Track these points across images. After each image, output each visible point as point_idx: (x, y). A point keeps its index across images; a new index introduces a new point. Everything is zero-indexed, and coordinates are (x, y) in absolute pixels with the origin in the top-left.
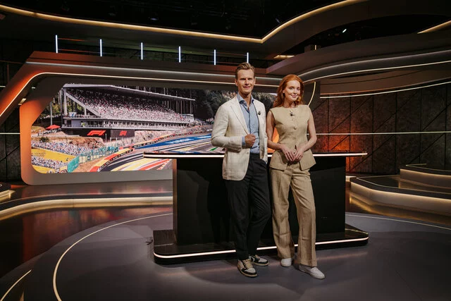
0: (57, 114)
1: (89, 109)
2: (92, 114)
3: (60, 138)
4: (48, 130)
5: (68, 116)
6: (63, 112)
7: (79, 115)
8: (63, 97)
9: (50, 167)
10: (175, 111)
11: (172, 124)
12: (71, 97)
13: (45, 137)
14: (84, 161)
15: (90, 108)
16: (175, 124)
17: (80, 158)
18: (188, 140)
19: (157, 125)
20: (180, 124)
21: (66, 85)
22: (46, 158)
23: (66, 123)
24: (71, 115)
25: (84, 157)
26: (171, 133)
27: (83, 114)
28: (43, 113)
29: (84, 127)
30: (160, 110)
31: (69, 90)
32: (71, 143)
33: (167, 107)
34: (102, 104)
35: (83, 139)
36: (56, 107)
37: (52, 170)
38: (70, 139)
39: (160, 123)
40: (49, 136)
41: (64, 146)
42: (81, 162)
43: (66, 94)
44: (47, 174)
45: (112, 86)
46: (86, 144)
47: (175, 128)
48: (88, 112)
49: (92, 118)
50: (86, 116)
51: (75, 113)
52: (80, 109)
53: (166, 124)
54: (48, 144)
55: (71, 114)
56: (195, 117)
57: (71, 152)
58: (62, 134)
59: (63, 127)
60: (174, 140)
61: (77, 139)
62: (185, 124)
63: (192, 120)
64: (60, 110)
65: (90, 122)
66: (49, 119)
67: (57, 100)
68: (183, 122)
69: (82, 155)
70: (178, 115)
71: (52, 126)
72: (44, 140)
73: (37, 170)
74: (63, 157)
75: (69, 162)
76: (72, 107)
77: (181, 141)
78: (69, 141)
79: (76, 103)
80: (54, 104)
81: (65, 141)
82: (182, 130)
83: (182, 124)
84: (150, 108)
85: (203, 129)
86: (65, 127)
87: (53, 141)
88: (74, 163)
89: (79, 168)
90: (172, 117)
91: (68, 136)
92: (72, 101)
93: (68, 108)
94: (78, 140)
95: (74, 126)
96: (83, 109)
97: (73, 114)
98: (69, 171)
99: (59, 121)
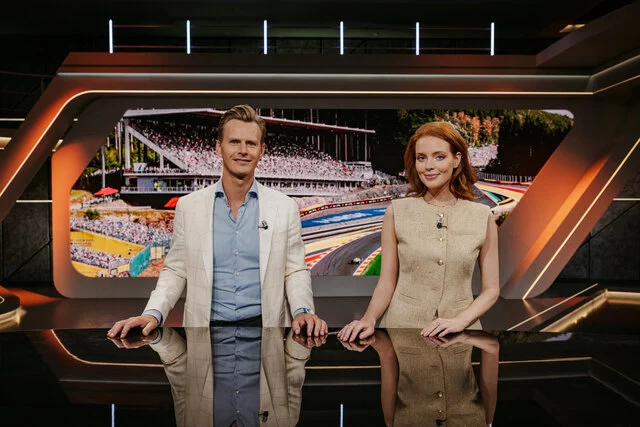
0: (114, 166)
1: (168, 157)
2: (173, 166)
3: (117, 213)
4: (99, 196)
5: (131, 171)
6: (123, 163)
7: (151, 169)
8: (123, 134)
9: (100, 266)
10: (334, 158)
11: (327, 183)
12: (137, 135)
13: (93, 209)
14: (159, 256)
15: (170, 153)
16: (332, 183)
17: (153, 249)
18: (360, 215)
19: (295, 185)
20: (342, 184)
21: (129, 113)
22: (94, 250)
23: (127, 182)
24: (136, 169)
25: (159, 249)
26: (323, 202)
27: (158, 165)
28: (90, 165)
29: (159, 191)
30: (302, 155)
31: (133, 121)
32: (136, 221)
33: (316, 148)
34: (192, 146)
35: (158, 213)
36: (112, 155)
37: (104, 272)
38: (135, 213)
39: (302, 182)
40: (99, 208)
41: (124, 228)
42: (153, 257)
43: (129, 130)
44: (96, 278)
45: (210, 110)
46: (162, 224)
47: (332, 192)
48: (167, 161)
49: (172, 173)
50: (162, 170)
51: (144, 165)
52: (151, 156)
53: (315, 182)
54: (97, 222)
55: (137, 166)
56: (375, 168)
57: (136, 239)
58: (121, 205)
59: (124, 191)
60: (332, 216)
61: (147, 214)
62: (354, 183)
63: (368, 175)
64: (118, 160)
65: (170, 181)
66: (99, 177)
67: (113, 141)
68: (348, 179)
69: (155, 245)
70: (340, 166)
71: (105, 190)
72: (91, 215)
73: (80, 271)
74: (122, 247)
75: (133, 257)
76: (139, 153)
77: (345, 217)
78: (133, 217)
79: (145, 146)
80: (109, 149)
81: (126, 217)
82: (347, 195)
83: (348, 183)
84: (283, 151)
85: (391, 193)
86: (128, 192)
87: (107, 217)
88: (140, 259)
89: (150, 269)
90: (327, 168)
91: (132, 209)
92: (139, 142)
93: (132, 155)
94: (149, 216)
95: (142, 189)
96: (157, 157)
97: (140, 166)
98: (133, 274)
99: (116, 180)
